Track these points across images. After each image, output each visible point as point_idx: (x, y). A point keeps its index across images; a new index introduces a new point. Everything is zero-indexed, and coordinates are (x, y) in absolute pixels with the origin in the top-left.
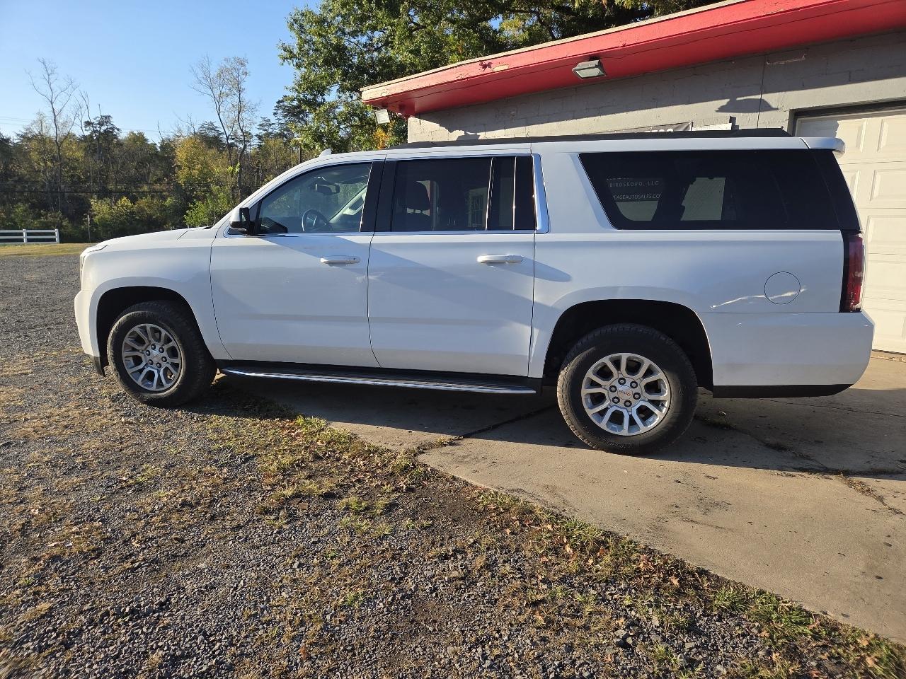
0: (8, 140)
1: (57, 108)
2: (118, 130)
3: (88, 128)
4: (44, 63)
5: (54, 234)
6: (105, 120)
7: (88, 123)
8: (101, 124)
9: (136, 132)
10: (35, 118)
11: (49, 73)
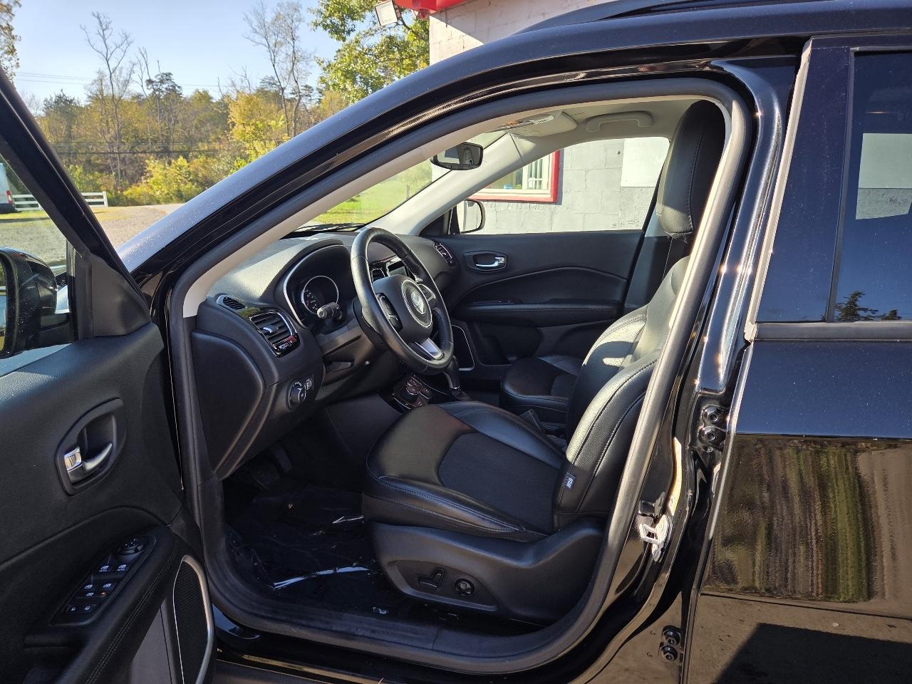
0: (71, 101)
1: (113, 64)
2: (179, 87)
3: (149, 87)
4: (98, 18)
5: (102, 197)
6: (166, 77)
7: (150, 82)
8: (162, 82)
9: (201, 91)
10: (96, 76)
11: (104, 27)
